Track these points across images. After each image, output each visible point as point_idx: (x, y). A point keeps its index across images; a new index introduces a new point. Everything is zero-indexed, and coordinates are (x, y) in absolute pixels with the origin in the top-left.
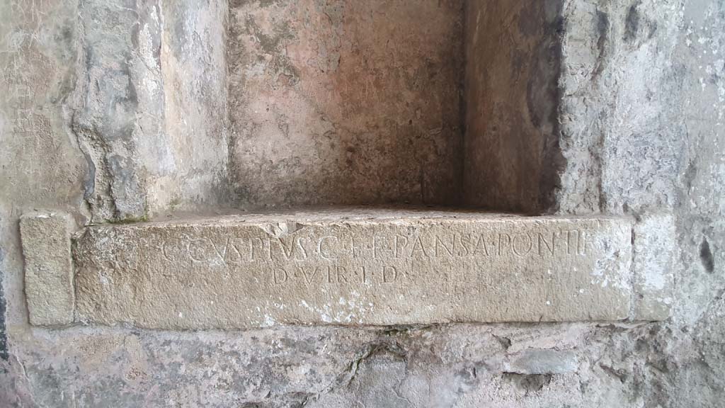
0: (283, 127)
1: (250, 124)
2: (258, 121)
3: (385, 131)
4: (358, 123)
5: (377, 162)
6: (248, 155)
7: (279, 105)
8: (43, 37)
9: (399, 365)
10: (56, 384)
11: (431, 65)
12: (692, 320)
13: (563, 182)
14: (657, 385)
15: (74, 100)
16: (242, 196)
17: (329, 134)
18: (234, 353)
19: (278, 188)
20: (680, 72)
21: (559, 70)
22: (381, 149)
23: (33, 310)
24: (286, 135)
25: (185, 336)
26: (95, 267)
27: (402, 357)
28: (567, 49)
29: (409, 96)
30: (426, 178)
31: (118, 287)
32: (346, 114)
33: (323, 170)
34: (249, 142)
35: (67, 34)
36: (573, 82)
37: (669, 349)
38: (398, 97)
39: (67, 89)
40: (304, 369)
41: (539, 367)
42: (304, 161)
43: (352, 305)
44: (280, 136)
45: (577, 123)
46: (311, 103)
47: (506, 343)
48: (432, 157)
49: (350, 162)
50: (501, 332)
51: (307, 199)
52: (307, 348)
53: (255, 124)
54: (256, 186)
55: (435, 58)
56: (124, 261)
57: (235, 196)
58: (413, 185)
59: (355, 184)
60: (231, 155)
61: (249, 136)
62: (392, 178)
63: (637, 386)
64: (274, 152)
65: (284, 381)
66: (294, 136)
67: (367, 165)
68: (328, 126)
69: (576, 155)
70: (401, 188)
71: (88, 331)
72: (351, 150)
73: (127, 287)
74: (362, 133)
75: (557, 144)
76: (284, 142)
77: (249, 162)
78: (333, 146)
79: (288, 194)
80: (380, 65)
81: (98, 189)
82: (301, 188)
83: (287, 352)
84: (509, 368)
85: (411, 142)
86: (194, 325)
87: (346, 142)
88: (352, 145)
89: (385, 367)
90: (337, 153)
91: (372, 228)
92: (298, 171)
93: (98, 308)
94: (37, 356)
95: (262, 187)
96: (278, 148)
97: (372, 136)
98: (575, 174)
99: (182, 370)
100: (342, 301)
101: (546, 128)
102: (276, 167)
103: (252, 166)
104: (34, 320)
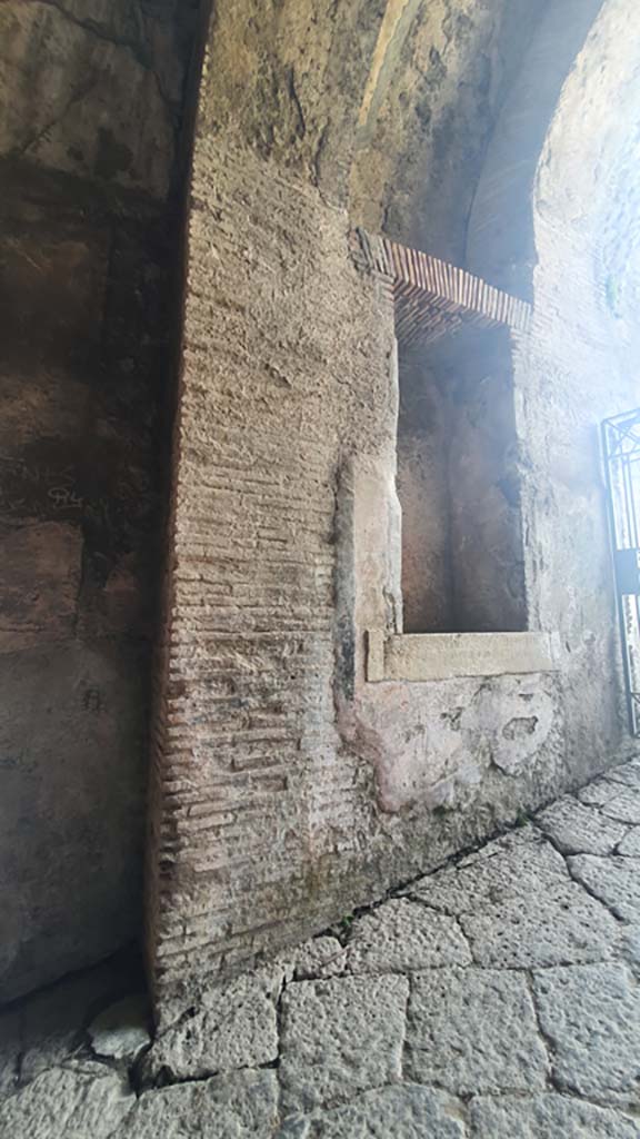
3: (419, 592)
8: (374, 555)
9: (490, 693)
10: (373, 711)
12: (567, 671)
13: (529, 620)
14: (560, 697)
15: (385, 582)
18: (438, 691)
20: (555, 581)
21: (524, 579)
23: (369, 674)
25: (422, 684)
26: (393, 653)
27: (490, 689)
28: (526, 571)
30: (439, 617)
31: (401, 662)
35: (384, 555)
36: (528, 583)
37: (562, 682)
39: (383, 577)
40: (460, 697)
41: (529, 692)
43: (476, 667)
45: (530, 599)
47: (519, 682)
50: (518, 677)
52: (461, 687)
56: (403, 650)
63: (554, 699)
65: (455, 702)
69: (531, 609)
71: (388, 683)
73: (404, 663)
75: (526, 605)
81: (391, 620)
83: (456, 689)
84: (521, 692)
85: (431, 598)
86: (427, 678)
89: (486, 693)
93: (393, 672)
94: (366, 697)
98: (532, 616)
99: (421, 700)
100: (473, 666)
101: (520, 599)
104: (370, 679)
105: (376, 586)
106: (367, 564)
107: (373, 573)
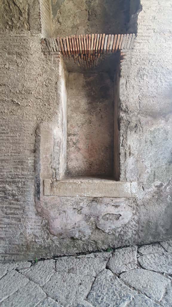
0: (77, 160)
1: (71, 159)
2: (72, 158)
3: (97, 161)
4: (92, 159)
5: (96, 167)
6: (70, 165)
7: (76, 155)
8: (48, 156)
9: (96, 203)
10: (47, 204)
11: (107, 148)
12: (141, 198)
13: (121, 177)
14: (137, 208)
15: (52, 164)
16: (69, 174)
17: (86, 161)
18: (72, 200)
19: (76, 172)
20: (137, 161)
22: (97, 165)
24: (78, 161)
25: (66, 198)
26: (54, 187)
27: (97, 202)
28: (121, 157)
29: (102, 154)
30: (106, 170)
31: (57, 190)
32: (89, 157)
33: (85, 169)
34: (70, 163)
35: (51, 155)
36: (122, 162)
37: (138, 202)
38: (100, 154)
39: (51, 163)
40: (82, 203)
41: (117, 204)
42: (81, 167)
43: (89, 194)
44: (76, 161)
45: (122, 168)
46: (83, 155)
47: (112, 200)
48: (107, 166)
49: (90, 167)
50: (112, 199)
51: (82, 174)
52: (83, 200)
53: (72, 159)
54: (71, 172)
55: (108, 146)
56: (58, 186)
57: (67, 174)
58: (103, 172)
59: (91, 172)
60: (67, 165)
61: (70, 162)
62: (99, 170)
63: (134, 208)
64: (75, 165)
65: (79, 205)
66: (79, 162)
67: (94, 168)
68: (86, 160)
69: (122, 172)
70: (101, 172)
71: (52, 196)
72: (90, 165)
73: (58, 190)
74: (93, 161)
75: (120, 171)
76: (77, 163)
77: (70, 167)
78: (87, 164)
79: (78, 173)
80: (97, 148)
81: (54, 176)
82: (80, 172)
83: (80, 201)
84: (113, 204)
85: (103, 163)
86: (67, 196)
87: (89, 163)
88: (90, 164)
89: (94, 203)
90: (88, 165)
91: (92, 183)
92: (80, 169)
93: (54, 193)
94: (44, 200)
95: (73, 172)
96: (76, 164)
97: (95, 162)
98: (122, 175)
99: (65, 203)
100: (88, 193)
102: (75, 168)
103: (71, 168)
104: (45, 194)
105: (48, 166)
106: (45, 159)
107: (48, 161)
